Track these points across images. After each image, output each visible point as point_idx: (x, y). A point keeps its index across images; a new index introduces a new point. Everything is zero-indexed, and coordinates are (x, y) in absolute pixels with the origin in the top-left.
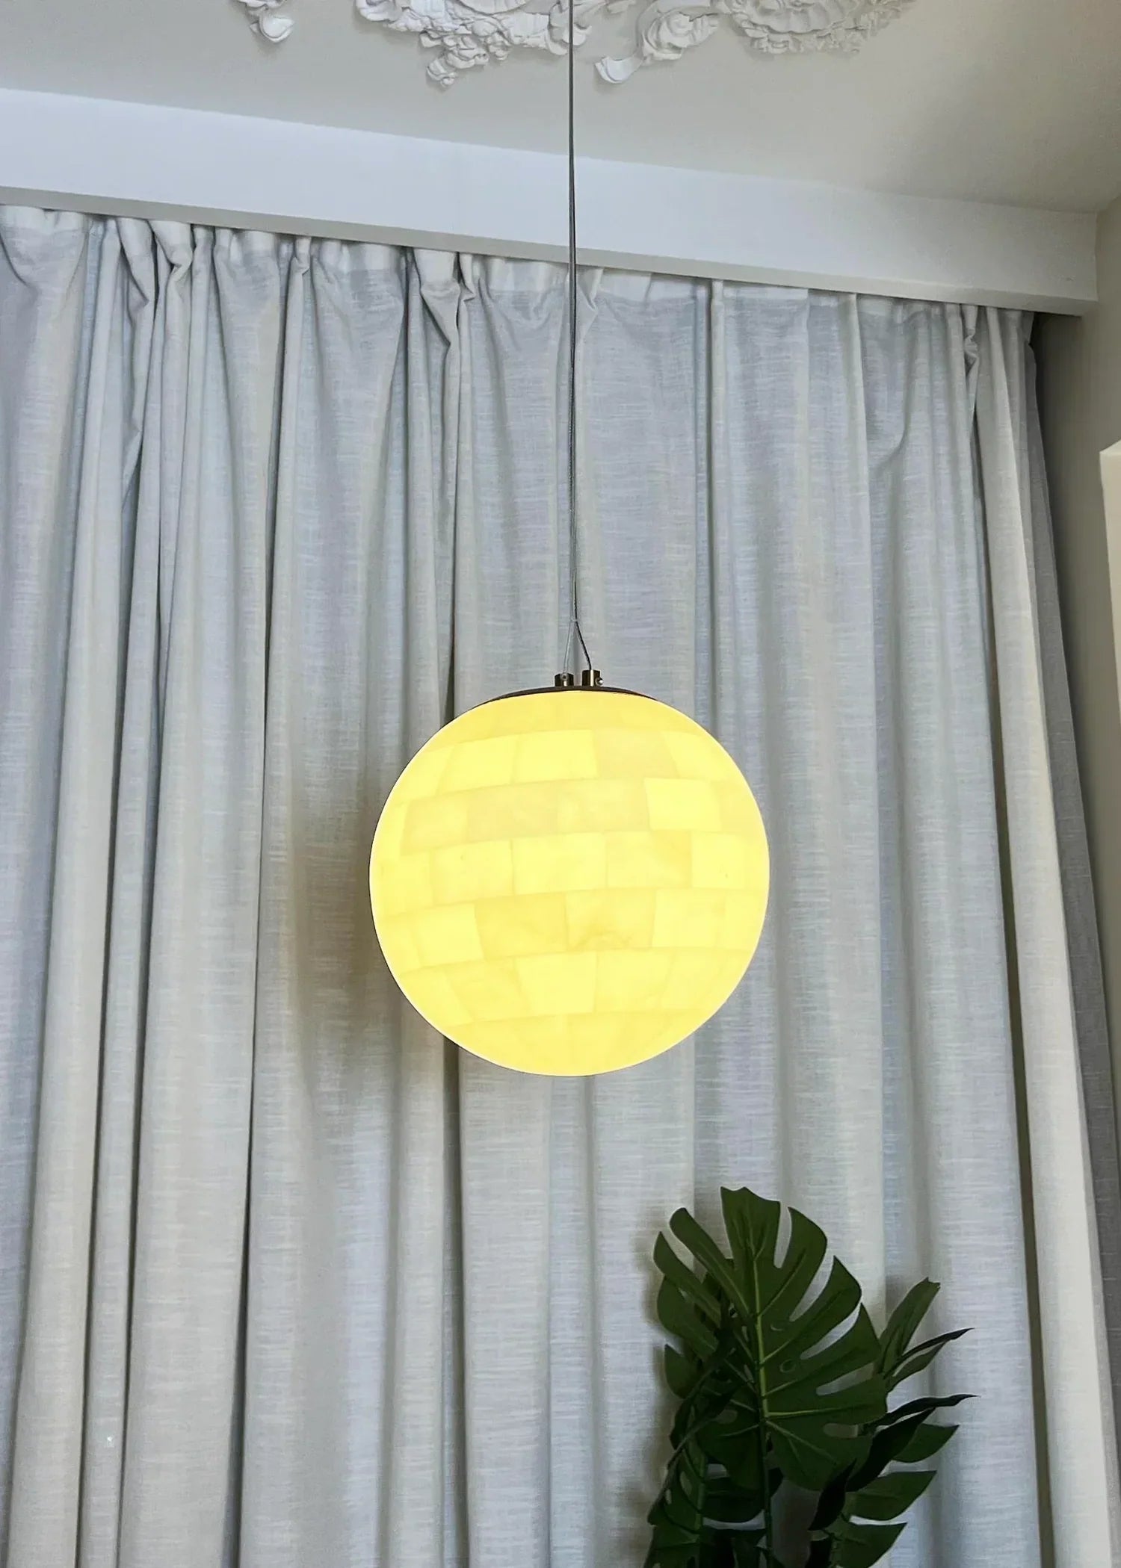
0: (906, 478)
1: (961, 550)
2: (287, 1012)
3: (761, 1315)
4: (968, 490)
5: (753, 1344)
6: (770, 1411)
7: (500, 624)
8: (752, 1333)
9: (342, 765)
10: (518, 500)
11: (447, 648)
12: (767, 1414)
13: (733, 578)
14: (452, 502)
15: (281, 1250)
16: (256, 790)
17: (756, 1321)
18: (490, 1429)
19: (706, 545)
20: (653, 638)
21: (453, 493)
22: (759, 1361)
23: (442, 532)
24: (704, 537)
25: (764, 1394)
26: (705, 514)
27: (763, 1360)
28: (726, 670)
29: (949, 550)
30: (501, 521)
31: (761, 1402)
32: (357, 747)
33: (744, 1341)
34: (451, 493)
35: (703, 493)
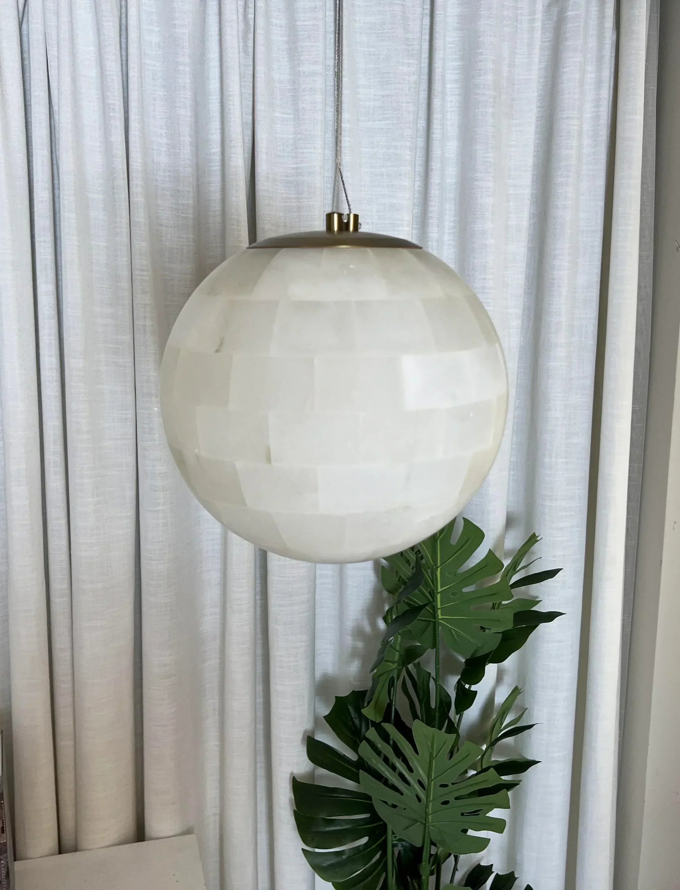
0: (569, 13)
1: (599, 69)
2: (154, 374)
3: (440, 567)
4: (609, 23)
5: (434, 580)
6: (442, 616)
7: (285, 116)
8: (434, 574)
9: (182, 213)
10: (299, 23)
11: (250, 132)
12: (440, 617)
13: (444, 84)
14: (252, 23)
15: (158, 511)
16: (125, 230)
17: (437, 570)
18: (281, 606)
19: (427, 60)
20: (388, 129)
21: (252, 16)
22: (437, 590)
23: (246, 45)
24: (425, 55)
25: (439, 606)
26: (427, 37)
27: (439, 590)
28: (436, 151)
29: (591, 68)
30: (285, 39)
31: (437, 612)
32: (191, 202)
33: (429, 576)
34: (251, 16)
35: (427, 21)
